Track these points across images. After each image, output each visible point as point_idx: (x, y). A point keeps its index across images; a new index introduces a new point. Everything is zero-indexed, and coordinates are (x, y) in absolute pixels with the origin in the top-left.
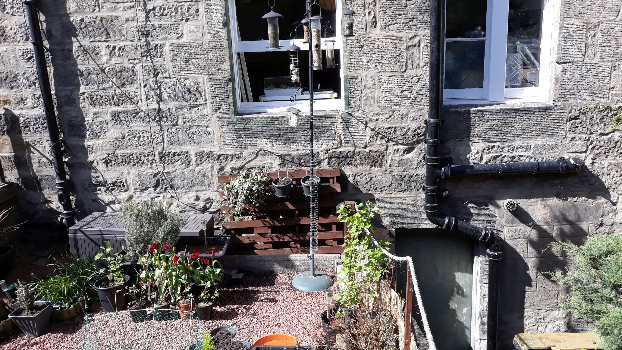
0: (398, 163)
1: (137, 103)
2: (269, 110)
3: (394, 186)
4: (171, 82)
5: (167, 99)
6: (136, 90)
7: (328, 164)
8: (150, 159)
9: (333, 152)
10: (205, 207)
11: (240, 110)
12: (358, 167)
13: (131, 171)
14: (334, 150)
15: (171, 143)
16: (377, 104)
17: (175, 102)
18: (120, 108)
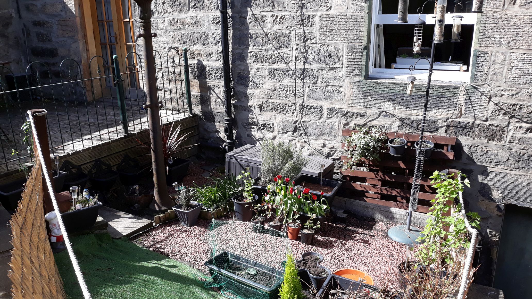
0: (519, 140)
1: (289, 63)
2: (396, 77)
3: (510, 162)
4: (317, 47)
5: (312, 61)
6: (289, 52)
7: (445, 132)
8: (293, 109)
9: (452, 121)
10: (329, 153)
11: (371, 74)
12: (476, 138)
13: (277, 117)
14: (453, 119)
15: (310, 97)
16: (504, 80)
17: (317, 64)
18: (275, 66)
